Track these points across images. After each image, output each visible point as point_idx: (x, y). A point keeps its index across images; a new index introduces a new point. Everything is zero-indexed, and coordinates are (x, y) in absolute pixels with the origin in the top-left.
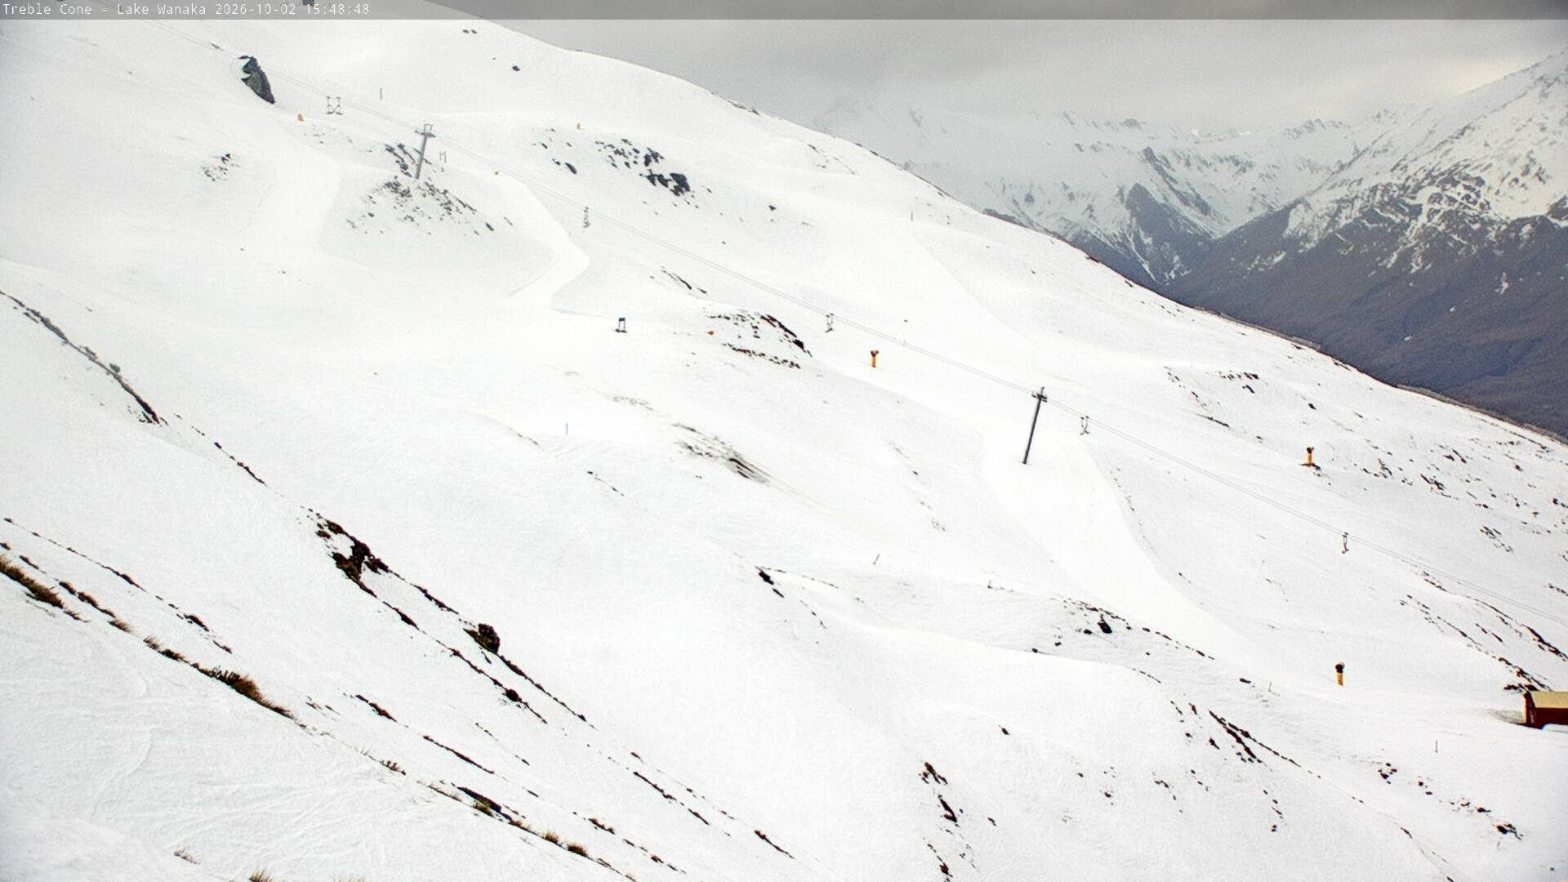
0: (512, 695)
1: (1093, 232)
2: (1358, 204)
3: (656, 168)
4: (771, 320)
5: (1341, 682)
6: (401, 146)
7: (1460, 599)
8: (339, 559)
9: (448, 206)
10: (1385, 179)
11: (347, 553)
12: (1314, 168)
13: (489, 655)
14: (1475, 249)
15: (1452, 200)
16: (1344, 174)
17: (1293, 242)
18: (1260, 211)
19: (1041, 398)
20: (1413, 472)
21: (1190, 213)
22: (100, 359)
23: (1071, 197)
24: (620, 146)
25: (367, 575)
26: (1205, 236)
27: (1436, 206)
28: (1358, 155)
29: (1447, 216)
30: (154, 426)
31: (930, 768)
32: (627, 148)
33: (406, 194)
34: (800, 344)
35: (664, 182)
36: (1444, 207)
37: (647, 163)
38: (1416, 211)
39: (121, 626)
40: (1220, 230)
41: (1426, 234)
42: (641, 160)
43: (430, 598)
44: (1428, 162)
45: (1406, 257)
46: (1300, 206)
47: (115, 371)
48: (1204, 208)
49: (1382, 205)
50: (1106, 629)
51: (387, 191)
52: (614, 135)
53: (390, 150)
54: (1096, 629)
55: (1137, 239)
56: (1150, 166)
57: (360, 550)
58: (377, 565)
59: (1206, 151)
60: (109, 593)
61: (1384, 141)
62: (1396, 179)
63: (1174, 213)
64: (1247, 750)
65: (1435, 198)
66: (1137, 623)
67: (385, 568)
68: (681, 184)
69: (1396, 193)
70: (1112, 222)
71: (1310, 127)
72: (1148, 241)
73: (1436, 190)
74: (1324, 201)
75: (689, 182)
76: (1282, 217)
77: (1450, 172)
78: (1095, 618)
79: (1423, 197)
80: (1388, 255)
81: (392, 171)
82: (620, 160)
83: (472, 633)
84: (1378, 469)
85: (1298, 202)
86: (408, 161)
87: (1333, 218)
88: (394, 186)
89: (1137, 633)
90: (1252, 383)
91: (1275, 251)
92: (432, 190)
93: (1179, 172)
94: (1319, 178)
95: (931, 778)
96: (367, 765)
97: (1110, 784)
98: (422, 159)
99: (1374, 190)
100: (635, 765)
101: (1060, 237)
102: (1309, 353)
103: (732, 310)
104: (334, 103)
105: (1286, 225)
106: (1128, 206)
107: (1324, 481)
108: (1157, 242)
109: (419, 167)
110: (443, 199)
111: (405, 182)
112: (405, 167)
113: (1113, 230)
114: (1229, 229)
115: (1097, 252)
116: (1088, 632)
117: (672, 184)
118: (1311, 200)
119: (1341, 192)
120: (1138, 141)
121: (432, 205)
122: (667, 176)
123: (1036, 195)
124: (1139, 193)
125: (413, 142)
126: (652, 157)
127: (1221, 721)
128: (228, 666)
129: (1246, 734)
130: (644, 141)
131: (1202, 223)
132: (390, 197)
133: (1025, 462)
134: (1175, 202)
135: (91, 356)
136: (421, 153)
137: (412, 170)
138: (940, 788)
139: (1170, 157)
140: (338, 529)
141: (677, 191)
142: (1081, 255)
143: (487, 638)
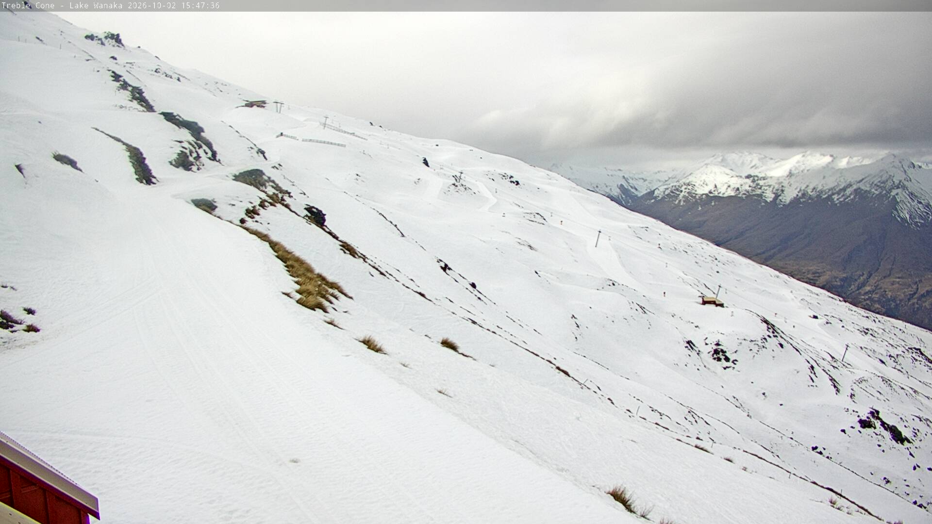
0: (479, 298)
1: (612, 194)
2: (670, 189)
3: (512, 179)
4: (538, 214)
5: (665, 296)
6: (456, 176)
7: (691, 278)
8: (441, 267)
9: (466, 189)
10: (675, 184)
11: (443, 266)
12: (660, 181)
13: (474, 289)
14: (694, 200)
15: (689, 189)
16: (667, 183)
17: (655, 198)
18: (649, 190)
19: (600, 232)
20: (681, 249)
21: (633, 190)
22: (393, 223)
23: (607, 186)
24: (504, 174)
25: (447, 271)
26: (636, 196)
27: (685, 190)
28: (669, 178)
29: (688, 193)
30: (403, 238)
31: (573, 315)
32: (506, 175)
33: (457, 186)
34: (545, 219)
35: (514, 183)
36: (687, 191)
37: (510, 178)
38: (682, 191)
39: (398, 281)
40: (640, 195)
41: (684, 197)
42: (509, 177)
43: (461, 276)
44: (684, 180)
45: (680, 201)
46: (657, 190)
47: (396, 226)
48: (636, 189)
49: (675, 190)
50: (614, 284)
51: (453, 186)
52: (503, 172)
53: (453, 176)
54: (612, 285)
55: (622, 197)
56: (624, 180)
57: (446, 265)
58: (450, 269)
59: (636, 177)
60: (394, 273)
61: (674, 176)
62: (677, 184)
63: (630, 191)
64: (644, 311)
65: (686, 189)
66: (621, 284)
67: (451, 269)
68: (518, 183)
69: (677, 187)
70: (616, 192)
71: (659, 172)
72: (624, 196)
73: (686, 187)
74: (662, 189)
75: (520, 182)
76: (653, 192)
77: (689, 183)
78: (611, 282)
79: (683, 189)
80: (675, 201)
81: (454, 181)
82: (504, 178)
83: (470, 284)
84: (674, 248)
85: (657, 188)
86: (457, 179)
87: (664, 192)
88: (454, 184)
89: (621, 286)
90: (647, 229)
91: (652, 199)
92: (462, 185)
93: (630, 181)
94: (661, 184)
95: (573, 318)
96: (448, 312)
97: (613, 319)
98: (460, 178)
99: (672, 186)
100: (507, 314)
101: (604, 196)
102: (659, 222)
103: (529, 212)
104: (442, 167)
105: (654, 194)
106: (619, 188)
107: (662, 251)
108: (626, 197)
109: (459, 180)
110: (465, 187)
111: (457, 184)
112: (456, 180)
113: (616, 194)
114: (642, 194)
115: (612, 199)
116: (610, 285)
117: (516, 183)
118: (659, 188)
119: (666, 187)
120: (621, 174)
121: (462, 188)
122: (514, 181)
123: (598, 185)
124: (622, 185)
125: (458, 175)
126: (511, 177)
127: (639, 305)
128: (419, 291)
129: (644, 308)
130: (509, 173)
131: (636, 193)
132: (454, 187)
133: (596, 246)
134: (630, 188)
135: (391, 222)
136: (460, 177)
137: (458, 181)
138: (575, 320)
139: (629, 178)
140: (441, 261)
141: (517, 185)
142: (609, 199)
143: (473, 285)
